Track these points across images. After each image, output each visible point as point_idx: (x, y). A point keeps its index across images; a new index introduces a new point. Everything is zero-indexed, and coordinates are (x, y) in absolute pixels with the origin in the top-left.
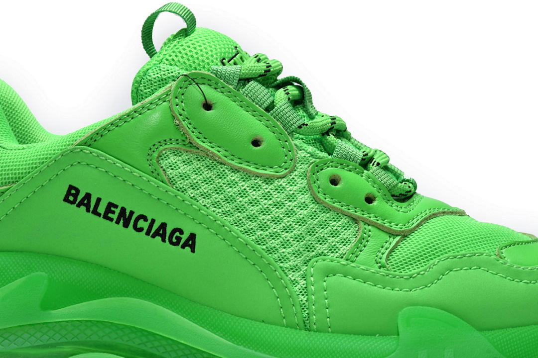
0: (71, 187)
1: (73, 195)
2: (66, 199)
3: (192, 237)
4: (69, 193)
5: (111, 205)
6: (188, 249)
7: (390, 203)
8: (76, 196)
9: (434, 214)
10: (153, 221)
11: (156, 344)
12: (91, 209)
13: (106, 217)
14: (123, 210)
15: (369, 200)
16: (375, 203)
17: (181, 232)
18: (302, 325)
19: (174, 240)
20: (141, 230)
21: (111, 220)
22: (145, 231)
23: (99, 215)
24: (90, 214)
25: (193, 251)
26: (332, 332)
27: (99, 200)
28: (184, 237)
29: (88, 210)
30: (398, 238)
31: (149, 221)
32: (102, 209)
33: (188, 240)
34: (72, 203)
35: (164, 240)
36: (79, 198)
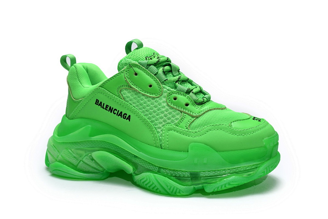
0: (97, 100)
1: (97, 102)
2: (96, 104)
3: (129, 116)
4: (96, 102)
5: (107, 106)
6: (128, 120)
7: (194, 106)
8: (98, 102)
9: (210, 110)
10: (118, 111)
11: (119, 149)
12: (102, 107)
13: (106, 109)
14: (110, 107)
15: (187, 105)
16: (189, 106)
17: (126, 115)
18: (160, 146)
19: (124, 117)
20: (115, 114)
21: (107, 110)
22: (116, 114)
23: (104, 108)
24: (102, 108)
25: (129, 121)
26: (169, 150)
27: (104, 104)
28: (127, 116)
29: (101, 107)
30: (195, 118)
31: (117, 111)
32: (105, 107)
33: (128, 117)
34: (97, 104)
35: (121, 117)
36: (99, 103)
